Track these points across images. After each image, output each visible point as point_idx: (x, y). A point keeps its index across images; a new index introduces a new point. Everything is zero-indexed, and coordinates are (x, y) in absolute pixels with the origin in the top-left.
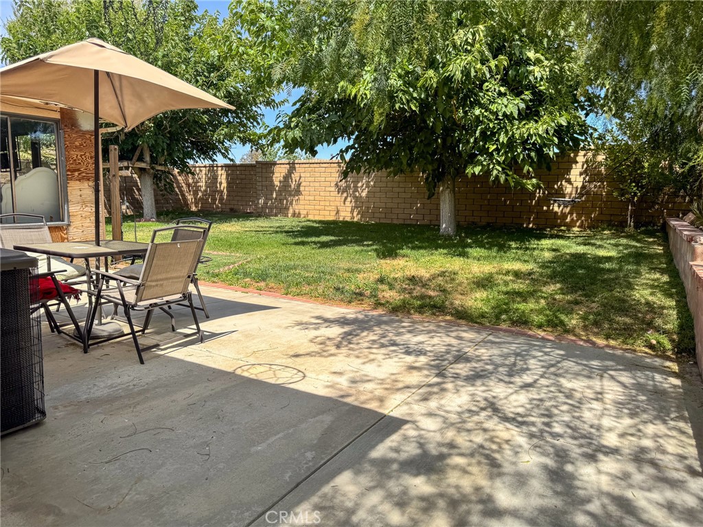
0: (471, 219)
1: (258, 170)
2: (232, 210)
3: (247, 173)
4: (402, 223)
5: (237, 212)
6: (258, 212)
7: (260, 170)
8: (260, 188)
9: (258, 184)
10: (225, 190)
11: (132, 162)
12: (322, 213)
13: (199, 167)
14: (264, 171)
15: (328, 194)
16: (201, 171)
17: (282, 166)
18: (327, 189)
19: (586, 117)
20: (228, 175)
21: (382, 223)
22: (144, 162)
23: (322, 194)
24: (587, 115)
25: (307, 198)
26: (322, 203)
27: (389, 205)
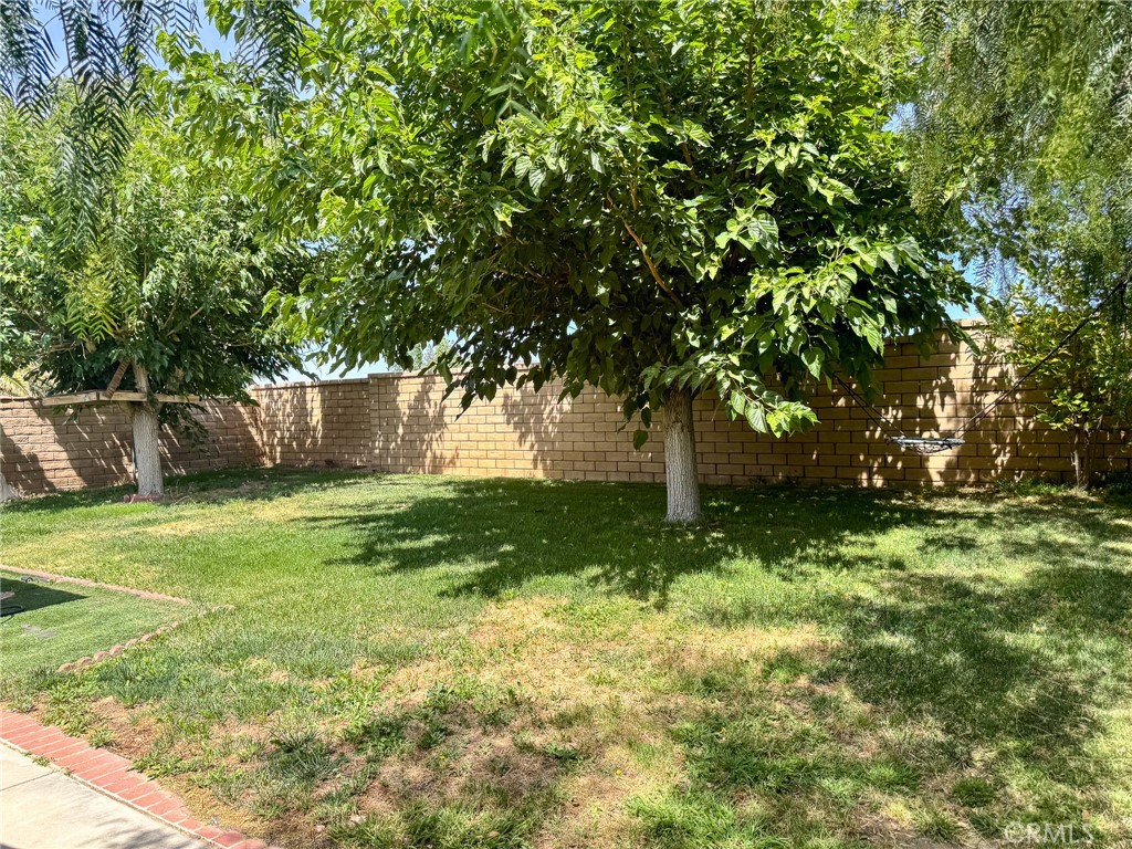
0: (755, 471)
1: (372, 390)
2: (329, 463)
3: (354, 395)
4: (627, 480)
5: (337, 466)
6: (373, 466)
7: (375, 390)
8: (376, 422)
9: (373, 414)
10: (320, 427)
11: (108, 392)
12: (483, 463)
13: (277, 389)
14: (383, 391)
15: (490, 428)
16: (280, 396)
17: (412, 381)
18: (490, 419)
19: (964, 264)
20: (323, 401)
21: (589, 482)
22: (136, 391)
23: (481, 428)
24: (965, 260)
25: (456, 436)
26: (482, 446)
27: (601, 446)
